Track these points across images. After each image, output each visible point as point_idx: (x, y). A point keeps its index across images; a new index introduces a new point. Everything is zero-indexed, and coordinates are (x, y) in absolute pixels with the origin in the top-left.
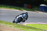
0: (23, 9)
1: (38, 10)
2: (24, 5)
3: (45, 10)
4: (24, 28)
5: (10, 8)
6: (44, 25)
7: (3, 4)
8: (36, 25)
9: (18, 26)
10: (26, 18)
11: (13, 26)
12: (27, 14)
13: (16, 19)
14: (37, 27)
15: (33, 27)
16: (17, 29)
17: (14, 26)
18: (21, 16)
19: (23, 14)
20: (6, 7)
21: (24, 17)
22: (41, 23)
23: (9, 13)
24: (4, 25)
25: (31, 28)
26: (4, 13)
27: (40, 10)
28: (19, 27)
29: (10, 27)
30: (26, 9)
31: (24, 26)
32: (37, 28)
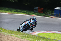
0: (33, 14)
4: (34, 38)
5: (16, 12)
6: (60, 35)
7: (7, 7)
8: (50, 34)
9: (26, 36)
10: (34, 25)
11: (20, 36)
13: (21, 27)
16: (25, 40)
18: (28, 22)
19: (30, 20)
20: (11, 11)
21: (31, 24)
22: (56, 32)
23: (14, 19)
24: (8, 35)
26: (8, 18)
29: (16, 37)
30: (36, 13)
31: (34, 36)
32: (51, 38)
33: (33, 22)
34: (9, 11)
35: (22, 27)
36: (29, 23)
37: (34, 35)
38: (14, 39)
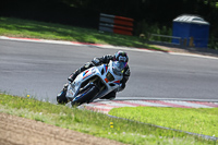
1: (164, 42)
2: (102, 19)
3: (196, 42)
4: (99, 125)
6: (192, 113)
8: (156, 111)
9: (73, 116)
11: (49, 118)
12: (123, 60)
13: (73, 86)
14: (160, 120)
15: (142, 119)
17: (56, 115)
24: (8, 114)
25: (133, 125)
27: (173, 40)
28: (77, 121)
29: (37, 120)
30: (109, 37)
31: (101, 116)
32: (161, 124)
33: (115, 71)
34: (10, 29)
35: (76, 88)
36: (102, 72)
37: (99, 114)
38: (30, 126)
